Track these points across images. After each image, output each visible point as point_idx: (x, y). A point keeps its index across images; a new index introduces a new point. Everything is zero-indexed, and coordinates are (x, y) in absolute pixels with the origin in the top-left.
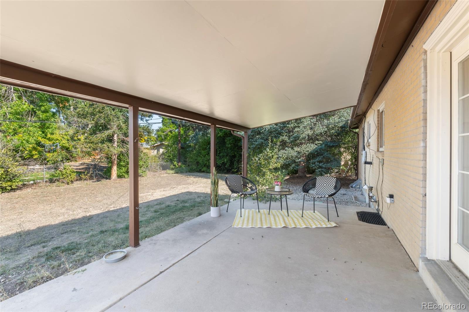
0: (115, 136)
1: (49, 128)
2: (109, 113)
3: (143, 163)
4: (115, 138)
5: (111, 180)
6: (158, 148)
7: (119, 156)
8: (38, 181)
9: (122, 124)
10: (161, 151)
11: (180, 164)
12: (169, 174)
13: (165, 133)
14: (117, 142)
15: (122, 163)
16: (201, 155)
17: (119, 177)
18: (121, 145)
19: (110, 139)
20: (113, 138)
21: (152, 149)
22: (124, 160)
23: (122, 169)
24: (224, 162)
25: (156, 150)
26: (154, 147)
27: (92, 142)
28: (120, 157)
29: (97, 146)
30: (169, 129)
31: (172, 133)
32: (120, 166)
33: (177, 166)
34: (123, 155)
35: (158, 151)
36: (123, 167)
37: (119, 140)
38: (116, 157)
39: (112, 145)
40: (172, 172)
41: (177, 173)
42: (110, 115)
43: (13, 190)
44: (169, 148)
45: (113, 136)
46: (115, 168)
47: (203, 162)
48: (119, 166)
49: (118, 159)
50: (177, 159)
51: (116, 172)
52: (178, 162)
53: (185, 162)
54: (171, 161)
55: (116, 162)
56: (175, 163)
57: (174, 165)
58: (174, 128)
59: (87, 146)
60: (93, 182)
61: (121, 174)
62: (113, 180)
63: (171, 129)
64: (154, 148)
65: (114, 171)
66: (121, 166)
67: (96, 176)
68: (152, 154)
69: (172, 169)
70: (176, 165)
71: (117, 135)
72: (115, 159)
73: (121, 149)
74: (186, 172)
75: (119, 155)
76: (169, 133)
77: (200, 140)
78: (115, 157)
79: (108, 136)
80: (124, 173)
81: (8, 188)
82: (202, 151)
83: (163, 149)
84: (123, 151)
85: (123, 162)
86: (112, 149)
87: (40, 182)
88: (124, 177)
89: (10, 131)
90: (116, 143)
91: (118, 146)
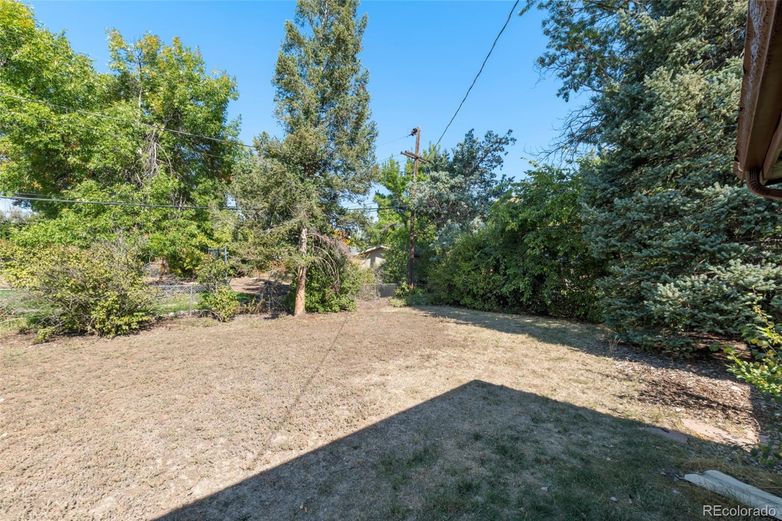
0: (304, 231)
1: (208, 220)
2: (294, 184)
3: (351, 285)
4: (304, 235)
5: (296, 316)
6: (372, 255)
7: (309, 270)
8: (182, 312)
9: (315, 207)
10: (379, 261)
11: (412, 287)
12: (395, 306)
13: (382, 231)
14: (308, 244)
15: (315, 285)
16: (459, 270)
17: (309, 310)
18: (313, 249)
19: (294, 238)
20: (299, 236)
21: (363, 258)
22: (318, 279)
23: (314, 296)
24: (519, 288)
25: (369, 260)
26: (367, 253)
27: (265, 243)
28: (311, 272)
29: (272, 251)
30: (389, 223)
31: (394, 229)
32: (311, 290)
33: (408, 290)
34: (316, 269)
35: (373, 261)
36: (316, 290)
37: (310, 240)
38: (305, 272)
39: (298, 250)
40: (399, 302)
41: (408, 305)
42: (294, 188)
43: (132, 331)
44: (394, 257)
45: (299, 232)
46: (302, 294)
47: (464, 285)
48: (309, 289)
49: (307, 275)
50: (407, 276)
51: (303, 302)
52: (409, 283)
53: (422, 283)
54: (397, 280)
55: (303, 282)
56: (404, 285)
57: (403, 289)
58: (398, 221)
59: (256, 251)
60: (265, 318)
61: (312, 306)
62: (299, 317)
63: (393, 223)
64: (365, 255)
65: (300, 299)
66: (313, 289)
67: (271, 306)
68: (364, 266)
69: (399, 296)
70: (406, 288)
71: (306, 230)
72: (302, 277)
73: (313, 258)
74: (427, 304)
75: (311, 268)
76: (390, 230)
77: (458, 240)
78: (302, 273)
79: (290, 231)
80: (317, 302)
81: (124, 327)
82: (463, 264)
83: (381, 257)
84: (316, 261)
85: (315, 282)
86: (296, 258)
87: (184, 315)
88: (317, 311)
89: (150, 224)
90: (304, 246)
91: (308, 251)
